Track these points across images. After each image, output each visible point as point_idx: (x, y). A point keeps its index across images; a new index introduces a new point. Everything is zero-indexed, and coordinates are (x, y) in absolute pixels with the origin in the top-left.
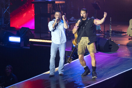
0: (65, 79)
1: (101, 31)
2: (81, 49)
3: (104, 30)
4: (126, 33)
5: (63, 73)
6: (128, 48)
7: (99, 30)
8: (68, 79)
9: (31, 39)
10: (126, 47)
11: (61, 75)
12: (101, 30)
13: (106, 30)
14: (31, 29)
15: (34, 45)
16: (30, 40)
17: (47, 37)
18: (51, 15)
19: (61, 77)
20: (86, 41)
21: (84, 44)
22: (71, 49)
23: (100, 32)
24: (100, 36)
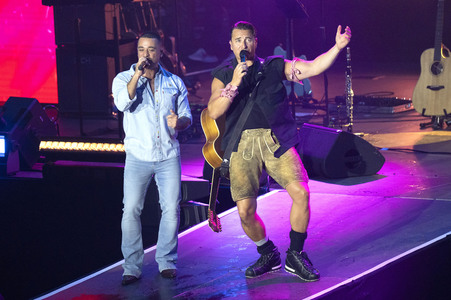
0: (182, 289)
1: (315, 101)
2: (246, 178)
3: (326, 94)
4: (411, 102)
5: (174, 268)
6: (418, 159)
7: (306, 97)
8: (195, 291)
9: (46, 140)
10: (412, 156)
11: (166, 274)
12: (314, 97)
13: (331, 96)
14: (43, 105)
15: (58, 162)
16: (44, 145)
17: (108, 131)
18: (120, 47)
19: (168, 281)
20: (262, 143)
21: (257, 158)
22: (201, 175)
23: (311, 102)
24: (310, 117)
